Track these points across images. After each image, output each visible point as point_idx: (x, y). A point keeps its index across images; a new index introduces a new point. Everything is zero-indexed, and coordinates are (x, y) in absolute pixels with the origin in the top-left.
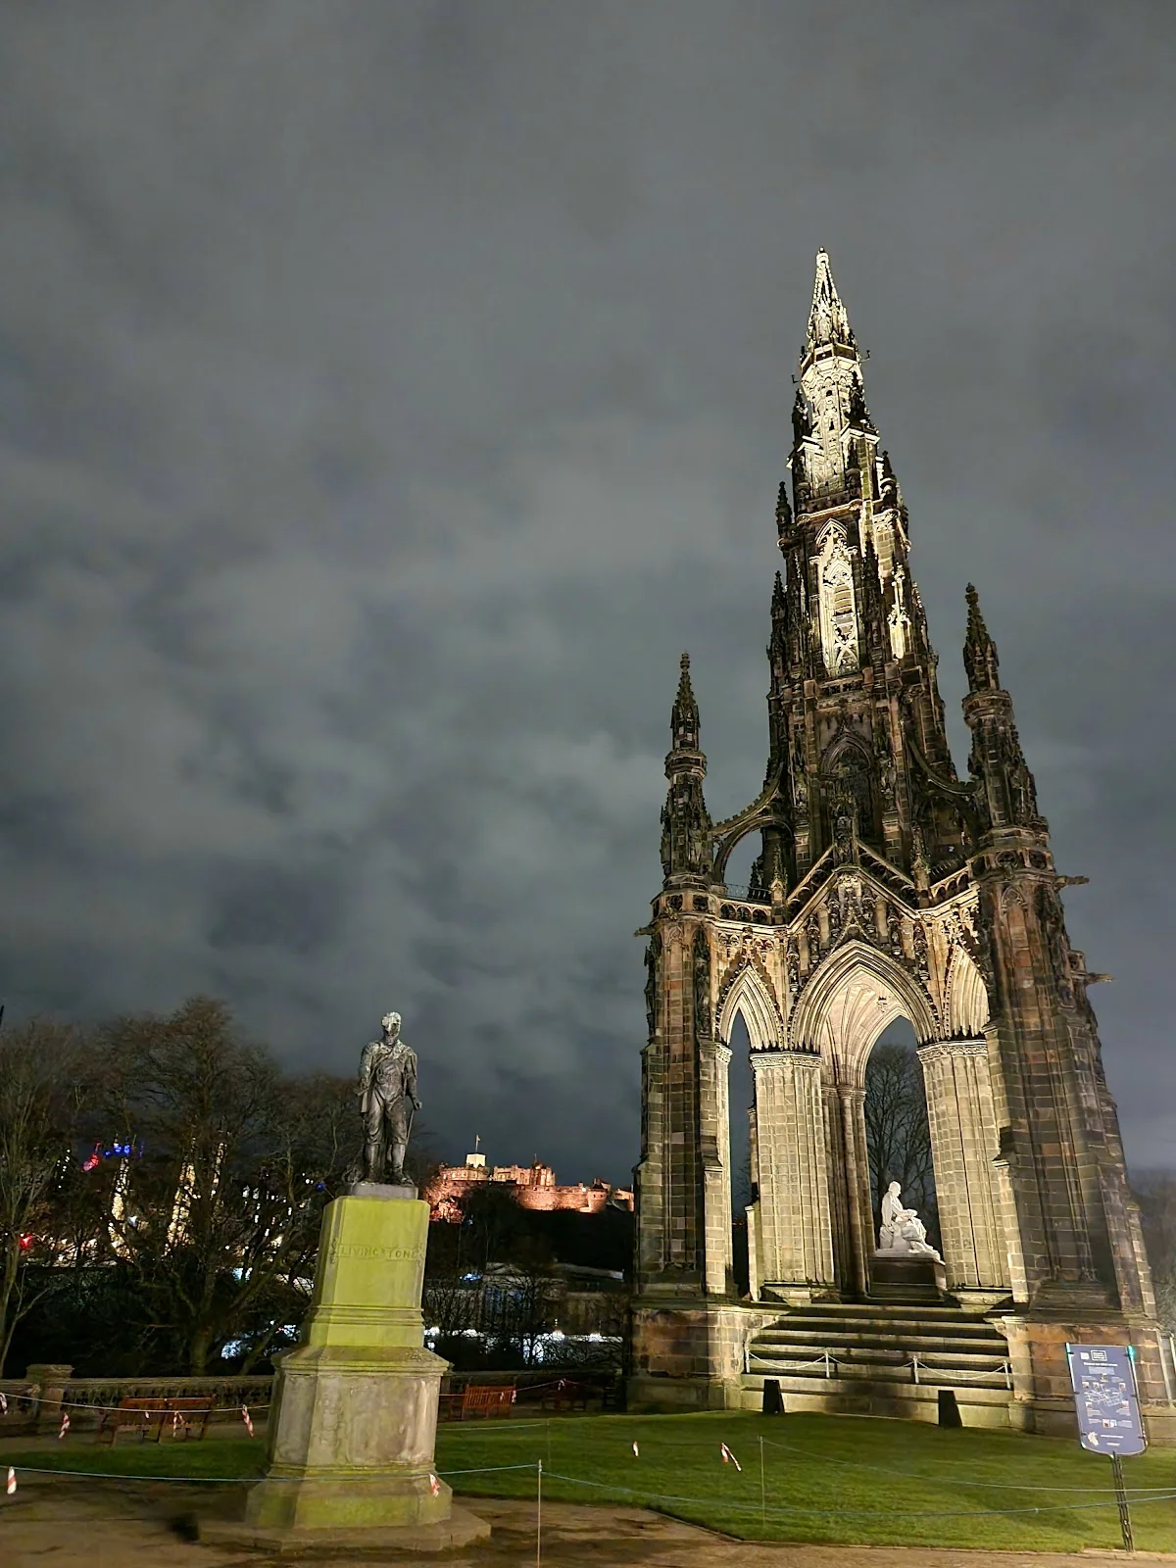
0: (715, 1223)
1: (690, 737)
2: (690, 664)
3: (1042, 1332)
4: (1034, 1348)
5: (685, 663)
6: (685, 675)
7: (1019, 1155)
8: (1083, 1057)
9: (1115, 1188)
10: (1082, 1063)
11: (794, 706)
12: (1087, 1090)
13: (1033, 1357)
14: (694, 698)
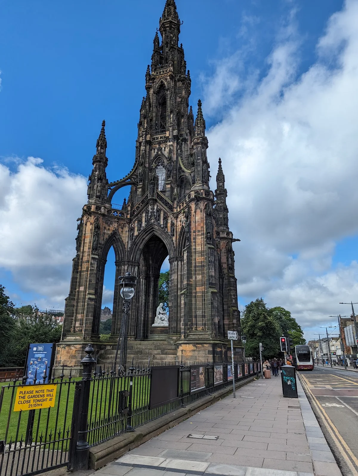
0: (90, 316)
1: (102, 151)
2: (105, 125)
3: (186, 347)
4: (183, 352)
5: (104, 125)
6: (103, 129)
7: (188, 291)
8: (212, 259)
9: (216, 301)
10: (211, 261)
11: (142, 143)
12: (212, 269)
13: (182, 355)
14: (105, 137)
